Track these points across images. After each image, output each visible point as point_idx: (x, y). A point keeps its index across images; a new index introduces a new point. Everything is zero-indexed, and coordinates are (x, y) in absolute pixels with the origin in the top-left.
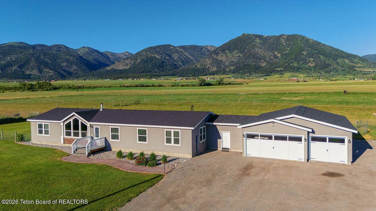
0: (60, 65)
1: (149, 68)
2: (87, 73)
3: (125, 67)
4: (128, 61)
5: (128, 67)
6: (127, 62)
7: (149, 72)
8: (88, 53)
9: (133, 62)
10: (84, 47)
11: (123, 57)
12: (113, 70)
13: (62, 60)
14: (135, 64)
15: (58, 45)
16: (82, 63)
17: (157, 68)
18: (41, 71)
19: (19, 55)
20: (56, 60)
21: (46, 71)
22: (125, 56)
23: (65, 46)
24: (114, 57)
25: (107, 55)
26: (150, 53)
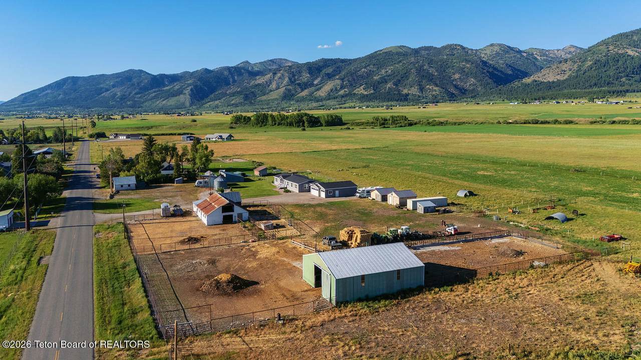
0: (450, 77)
1: (609, 76)
2: (491, 89)
3: (559, 77)
4: (566, 65)
5: (566, 77)
6: (564, 66)
7: (608, 84)
8: (498, 54)
9: (576, 66)
10: (492, 45)
11: (563, 56)
12: (535, 83)
13: (453, 69)
14: (579, 70)
15: (451, 45)
16: (484, 73)
17: (627, 76)
18: (422, 89)
19: (397, 66)
20: (444, 71)
21: (429, 89)
22: (567, 55)
23: (462, 46)
24: (545, 58)
25: (533, 54)
26: (615, 47)
